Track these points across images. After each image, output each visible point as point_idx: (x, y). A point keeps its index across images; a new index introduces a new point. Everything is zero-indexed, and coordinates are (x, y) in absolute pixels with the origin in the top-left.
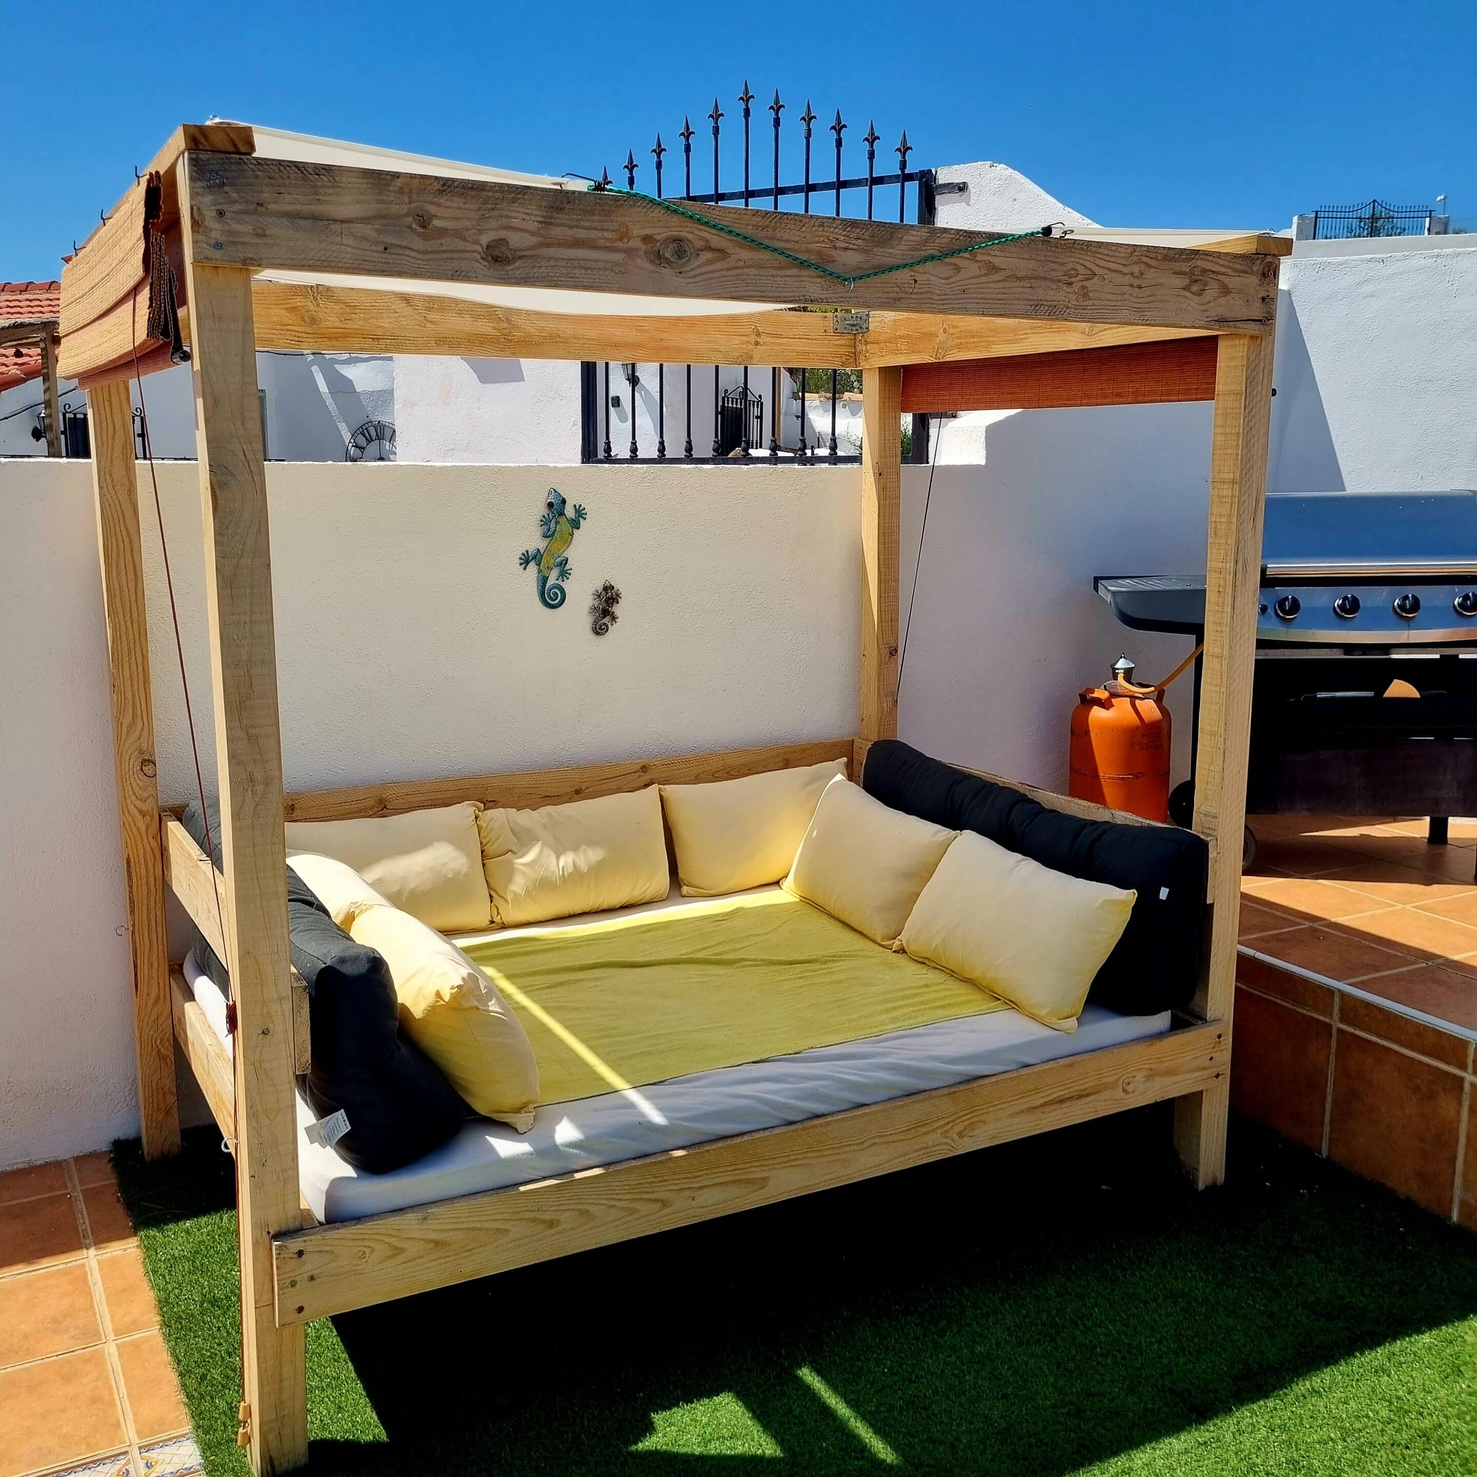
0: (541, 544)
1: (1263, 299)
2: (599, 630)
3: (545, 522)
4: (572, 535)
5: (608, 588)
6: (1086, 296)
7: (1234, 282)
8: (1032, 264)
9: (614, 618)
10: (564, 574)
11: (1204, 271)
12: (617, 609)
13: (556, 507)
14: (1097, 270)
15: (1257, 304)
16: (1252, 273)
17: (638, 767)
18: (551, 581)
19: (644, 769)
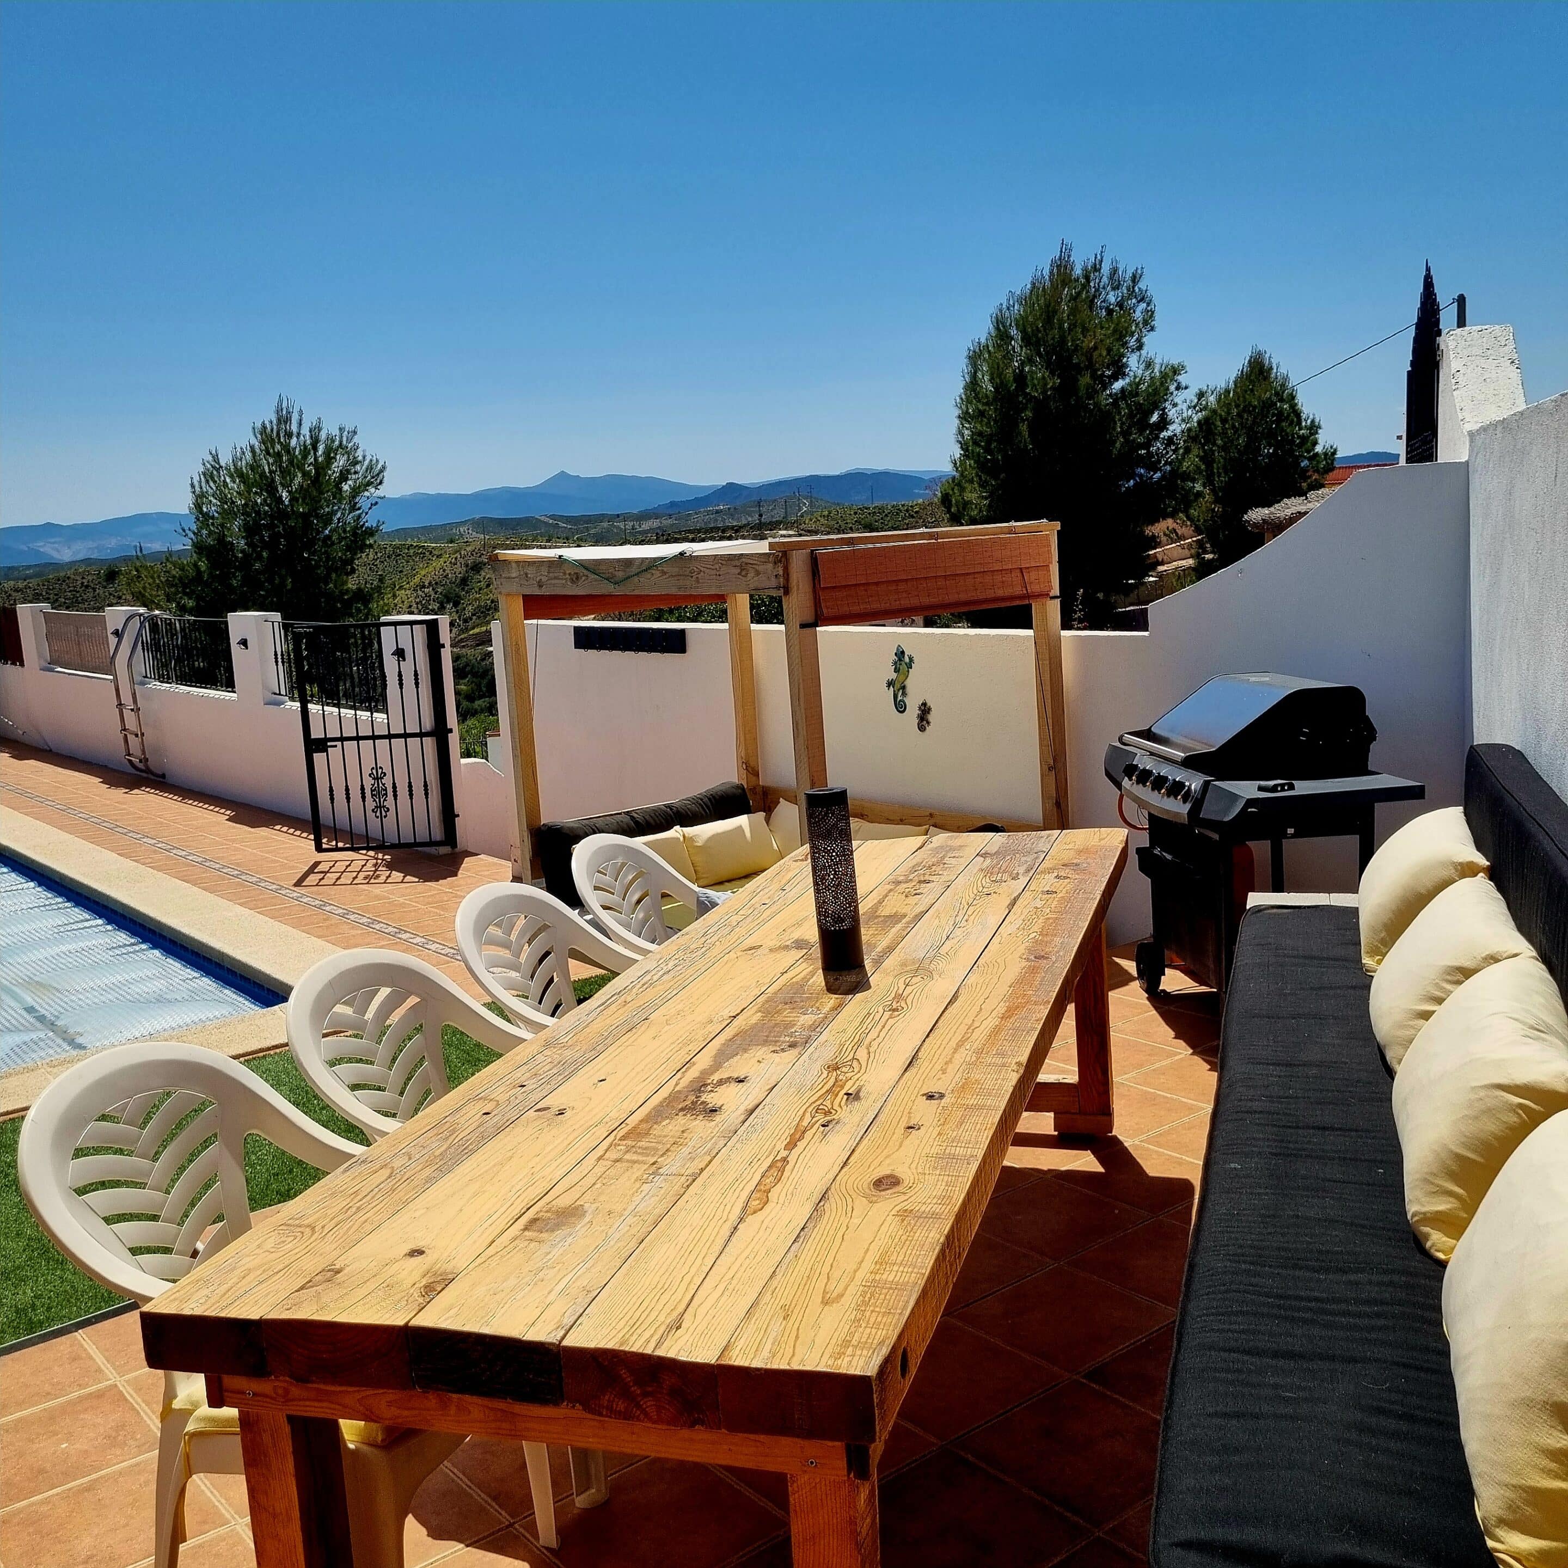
0: (894, 676)
1: (776, 576)
2: (922, 728)
3: (895, 663)
4: (908, 671)
5: (924, 704)
6: (698, 582)
7: (760, 568)
8: (677, 569)
9: (928, 723)
10: (904, 694)
11: (746, 564)
12: (931, 717)
13: (900, 654)
14: (702, 569)
15: (773, 579)
16: (769, 562)
17: (928, 814)
18: (899, 698)
19: (931, 815)
